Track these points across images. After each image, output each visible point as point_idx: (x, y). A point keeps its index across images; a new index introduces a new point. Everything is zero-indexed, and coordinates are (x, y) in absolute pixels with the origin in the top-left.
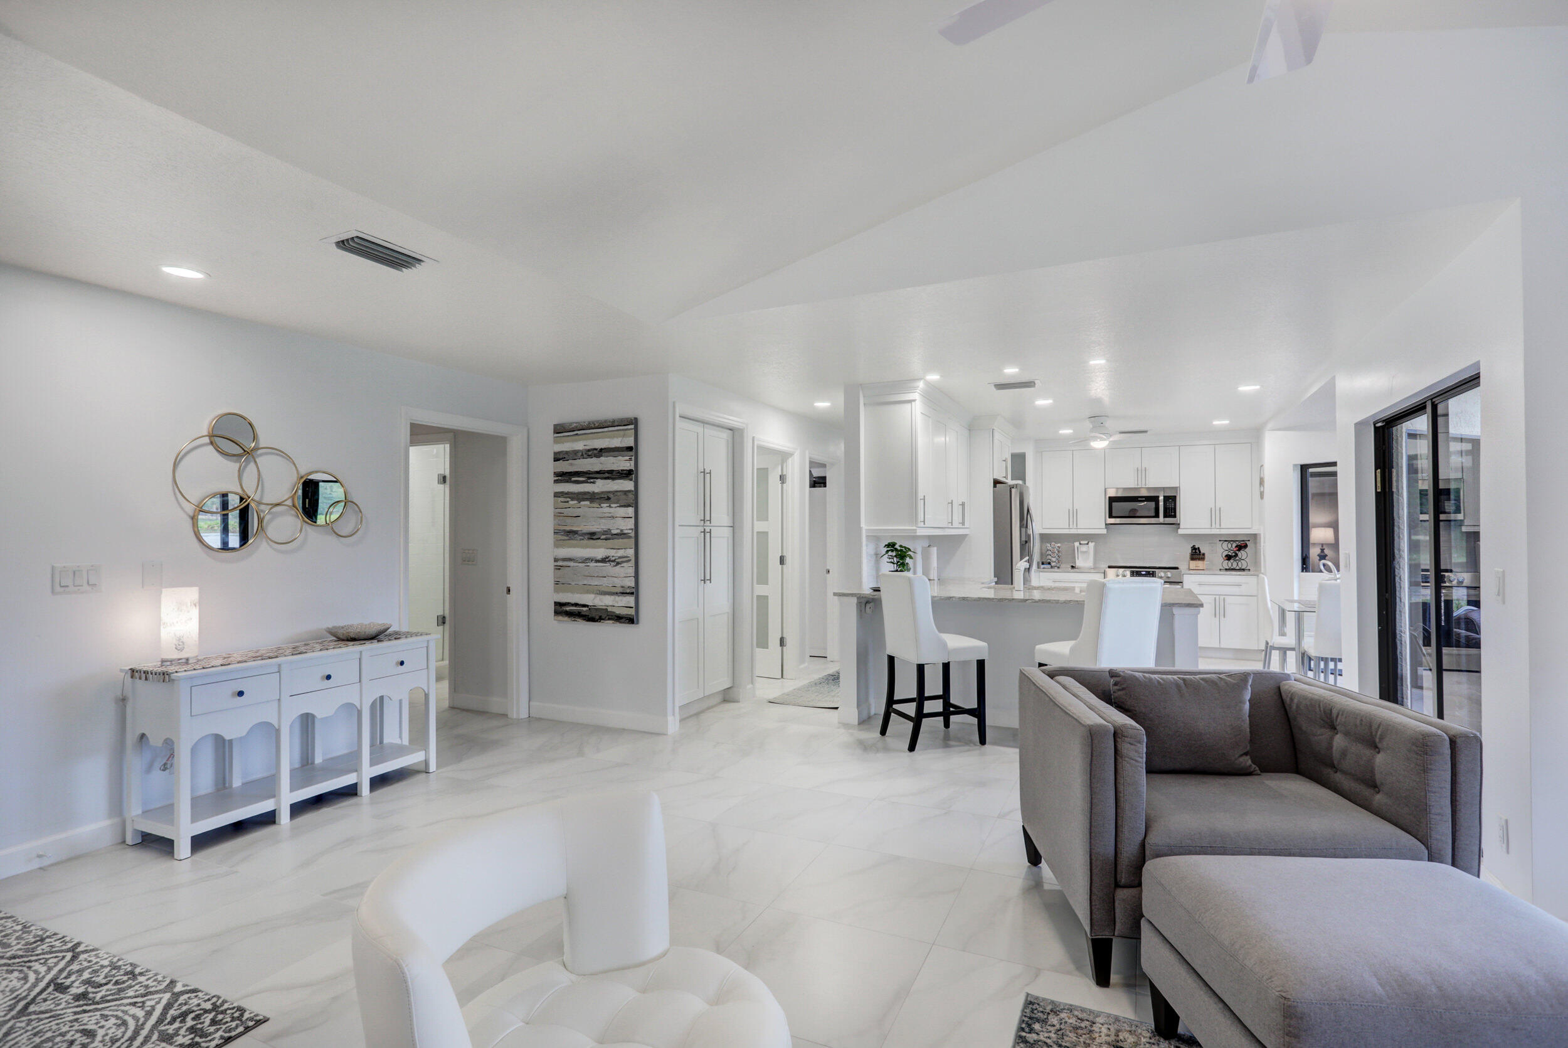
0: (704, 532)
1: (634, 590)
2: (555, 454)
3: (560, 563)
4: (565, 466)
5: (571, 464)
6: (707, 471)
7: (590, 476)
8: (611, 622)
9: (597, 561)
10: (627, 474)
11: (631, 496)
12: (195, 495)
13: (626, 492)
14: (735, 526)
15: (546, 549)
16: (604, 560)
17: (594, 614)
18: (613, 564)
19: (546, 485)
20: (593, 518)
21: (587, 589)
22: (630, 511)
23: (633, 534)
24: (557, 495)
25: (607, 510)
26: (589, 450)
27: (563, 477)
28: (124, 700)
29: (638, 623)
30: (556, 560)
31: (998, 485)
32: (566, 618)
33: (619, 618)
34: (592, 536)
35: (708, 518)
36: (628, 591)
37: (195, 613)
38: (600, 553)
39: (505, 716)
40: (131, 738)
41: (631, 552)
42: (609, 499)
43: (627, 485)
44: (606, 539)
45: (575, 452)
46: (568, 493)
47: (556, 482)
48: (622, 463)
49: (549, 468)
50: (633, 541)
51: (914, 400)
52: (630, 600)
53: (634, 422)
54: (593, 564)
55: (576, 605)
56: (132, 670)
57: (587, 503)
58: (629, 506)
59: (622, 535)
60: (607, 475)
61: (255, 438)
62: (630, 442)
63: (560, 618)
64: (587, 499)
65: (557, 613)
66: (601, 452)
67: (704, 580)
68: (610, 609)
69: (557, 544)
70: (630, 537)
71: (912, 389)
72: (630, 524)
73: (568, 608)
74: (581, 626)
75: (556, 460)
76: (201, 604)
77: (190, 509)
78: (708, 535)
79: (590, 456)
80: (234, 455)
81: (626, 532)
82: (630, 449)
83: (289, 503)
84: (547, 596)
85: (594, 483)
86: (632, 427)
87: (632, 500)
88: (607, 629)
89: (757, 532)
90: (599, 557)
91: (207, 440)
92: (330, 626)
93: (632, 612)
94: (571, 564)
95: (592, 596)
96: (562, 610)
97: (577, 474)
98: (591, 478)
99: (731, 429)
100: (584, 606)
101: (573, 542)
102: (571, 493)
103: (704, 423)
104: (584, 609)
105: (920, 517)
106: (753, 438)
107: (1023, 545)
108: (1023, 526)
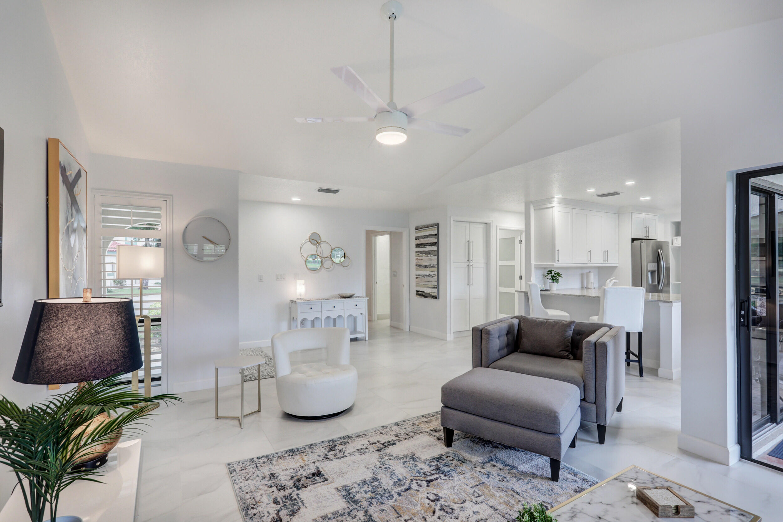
0: (469, 265)
1: (437, 287)
2: (416, 237)
3: (417, 276)
4: (418, 242)
5: (420, 241)
6: (470, 241)
7: (425, 245)
8: (431, 298)
9: (427, 276)
10: (435, 244)
11: (436, 252)
12: (305, 256)
13: (435, 251)
14: (487, 263)
15: (414, 271)
16: (429, 276)
17: (427, 295)
18: (431, 277)
19: (414, 249)
20: (426, 260)
21: (424, 286)
22: (436, 258)
23: (437, 266)
24: (417, 252)
25: (430, 257)
26: (425, 236)
27: (418, 245)
28: (290, 308)
29: (439, 299)
30: (416, 275)
31: (634, 241)
32: (419, 296)
33: (433, 297)
34: (426, 267)
35: (470, 259)
36: (435, 287)
37: (304, 287)
38: (427, 273)
39: (403, 330)
40: (292, 318)
41: (436, 273)
42: (430, 253)
43: (435, 248)
44: (429, 268)
45: (421, 236)
46: (419, 251)
47: (416, 247)
48: (433, 240)
49: (414, 242)
50: (436, 269)
51: (554, 207)
52: (436, 290)
53: (437, 225)
54: (426, 277)
55: (422, 292)
56: (291, 300)
57: (424, 255)
58: (436, 256)
59: (434, 266)
60: (430, 245)
61: (320, 238)
62: (436, 232)
63: (417, 296)
64: (424, 253)
65: (417, 294)
66: (428, 236)
67: (469, 284)
68: (430, 293)
69: (417, 270)
70: (436, 267)
71: (552, 202)
72: (436, 262)
73: (419, 293)
74: (423, 299)
75: (416, 239)
76: (305, 284)
77: (305, 259)
78: (471, 267)
79: (425, 238)
80: (315, 244)
81: (435, 265)
82: (436, 235)
83: (329, 257)
84: (414, 289)
86: (436, 226)
87: (438, 255)
88: (430, 300)
89: (500, 266)
90: (428, 274)
91: (308, 240)
92: (340, 293)
93: (436, 295)
94: (420, 277)
95: (425, 288)
97: (421, 244)
98: (425, 246)
99: (486, 223)
100: (424, 292)
101: (420, 269)
102: (420, 251)
103: (469, 222)
104: (424, 293)
105: (557, 259)
106: (497, 226)
107: (652, 272)
108: (653, 262)
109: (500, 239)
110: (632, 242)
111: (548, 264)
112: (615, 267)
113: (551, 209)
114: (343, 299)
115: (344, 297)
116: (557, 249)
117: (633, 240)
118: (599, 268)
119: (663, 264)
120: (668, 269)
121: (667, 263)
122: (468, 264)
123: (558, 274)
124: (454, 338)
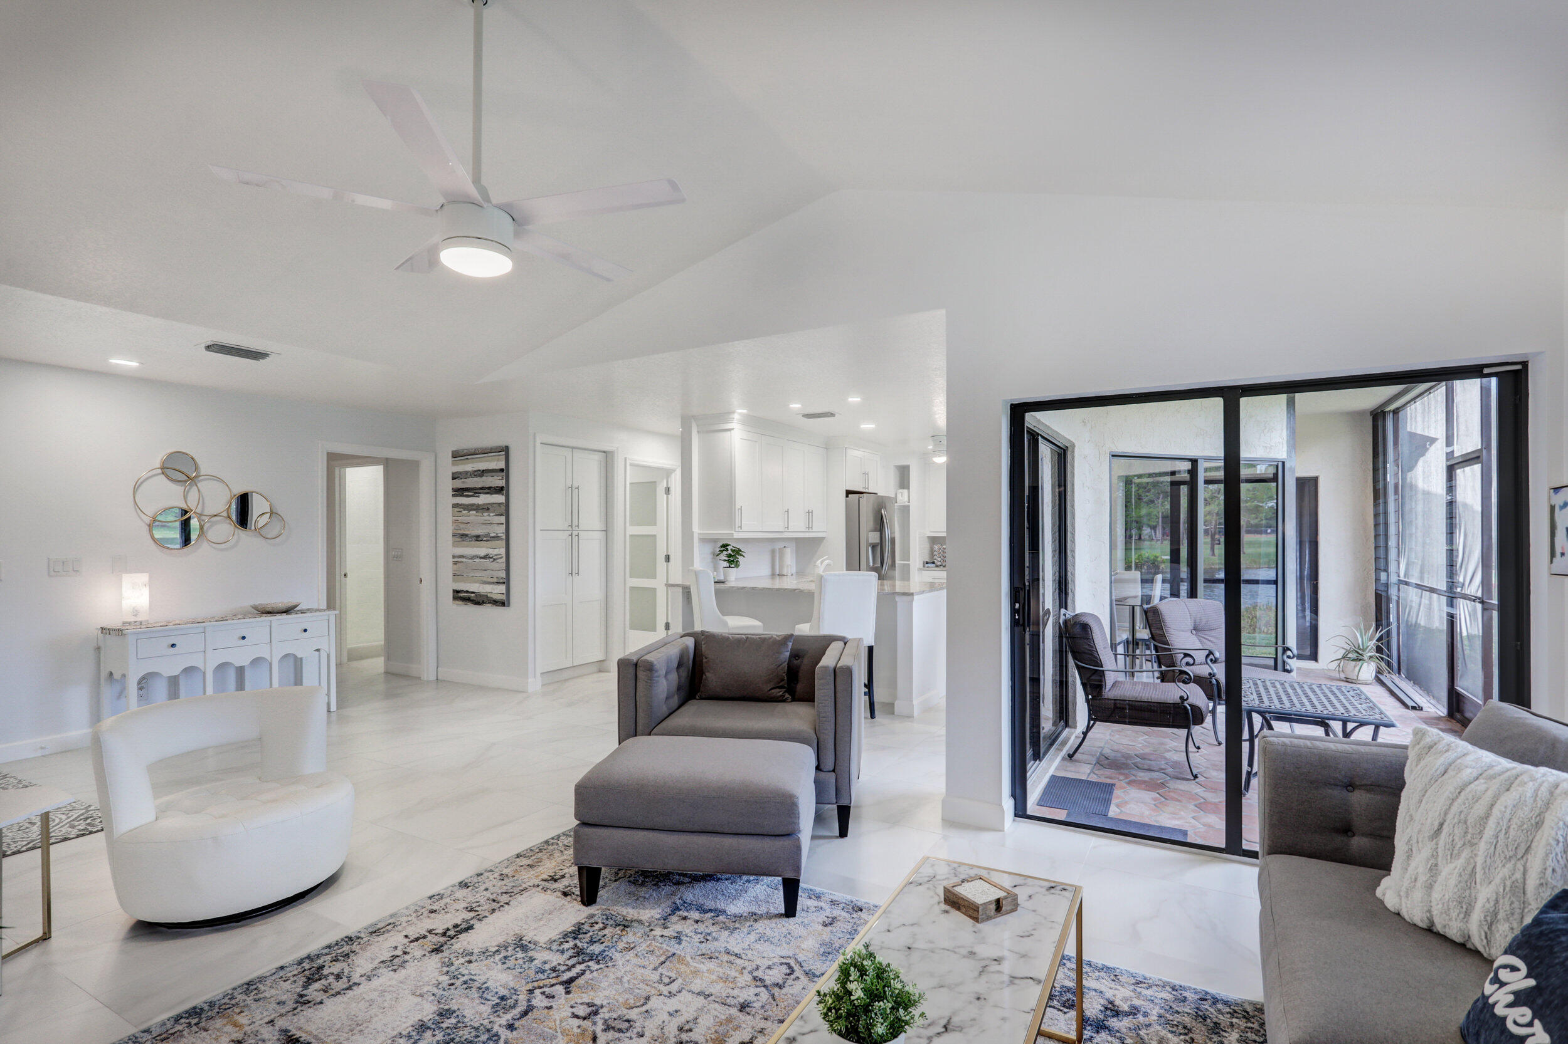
0: (571, 535)
1: (505, 581)
2: (453, 474)
3: (456, 560)
4: (459, 484)
5: (463, 482)
6: (575, 485)
7: (476, 491)
8: (490, 605)
9: (481, 558)
10: (499, 490)
11: (503, 507)
12: (150, 510)
13: (500, 504)
14: (607, 531)
15: (448, 548)
16: (485, 557)
17: (480, 600)
18: (491, 560)
19: (448, 499)
20: (477, 524)
21: (475, 580)
22: (503, 519)
23: (504, 537)
24: (455, 506)
25: (487, 518)
26: (475, 471)
27: (459, 492)
28: (98, 649)
29: (509, 606)
30: (454, 557)
31: (850, 495)
32: (460, 603)
33: (495, 602)
34: (478, 538)
35: (575, 523)
36: (501, 581)
37: (146, 592)
38: (482, 552)
39: (419, 678)
40: (104, 674)
41: (503, 551)
42: (488, 509)
43: (500, 498)
44: (487, 541)
45: (467, 472)
46: (461, 505)
47: (453, 495)
48: (496, 481)
49: (448, 485)
50: (503, 543)
51: (733, 429)
52: (502, 588)
53: (506, 450)
54: (478, 560)
55: (467, 592)
56: (102, 628)
57: (474, 512)
58: (502, 515)
59: (497, 538)
60: (487, 491)
61: (197, 468)
62: (502, 465)
63: (457, 602)
64: (474, 510)
65: (455, 598)
66: (483, 473)
67: (572, 574)
68: (489, 595)
69: (455, 544)
70: (502, 539)
71: (731, 420)
72: (503, 528)
73: (462, 595)
74: (471, 608)
75: (454, 478)
76: (151, 584)
77: (148, 520)
78: (575, 539)
79: (476, 476)
80: (181, 481)
81: (499, 535)
82: (502, 470)
83: (225, 514)
84: (449, 585)
85: (478, 497)
86: (504, 453)
87: (505, 510)
88: (488, 610)
89: (631, 536)
90: (482, 554)
91: (159, 471)
92: (257, 603)
93: (504, 597)
94: (464, 560)
95: (477, 585)
96: (460, 596)
97: (467, 489)
98: (477, 493)
99: (604, 452)
100: (473, 593)
101: (465, 543)
102: (464, 505)
103: (573, 448)
104: (473, 595)
105: (738, 524)
106: (626, 459)
107: (874, 547)
108: (875, 530)
109: (630, 483)
110: (847, 496)
111: (722, 532)
112: (824, 538)
113: (729, 432)
114: (269, 618)
115: (269, 613)
116: (738, 507)
117: (848, 493)
118: (796, 539)
119: (887, 532)
120: (893, 541)
121: (892, 533)
122: (570, 533)
123: (737, 552)
124: (542, 685)
